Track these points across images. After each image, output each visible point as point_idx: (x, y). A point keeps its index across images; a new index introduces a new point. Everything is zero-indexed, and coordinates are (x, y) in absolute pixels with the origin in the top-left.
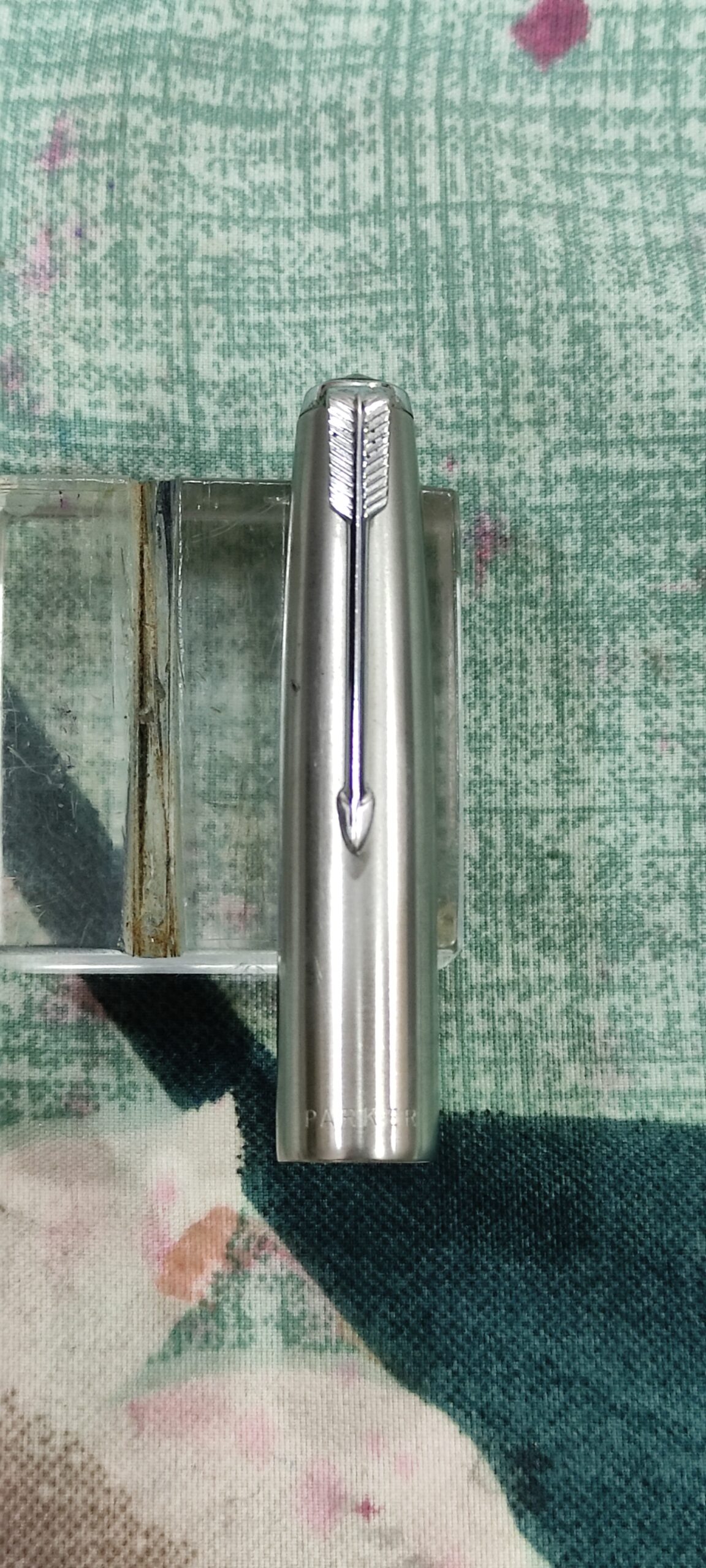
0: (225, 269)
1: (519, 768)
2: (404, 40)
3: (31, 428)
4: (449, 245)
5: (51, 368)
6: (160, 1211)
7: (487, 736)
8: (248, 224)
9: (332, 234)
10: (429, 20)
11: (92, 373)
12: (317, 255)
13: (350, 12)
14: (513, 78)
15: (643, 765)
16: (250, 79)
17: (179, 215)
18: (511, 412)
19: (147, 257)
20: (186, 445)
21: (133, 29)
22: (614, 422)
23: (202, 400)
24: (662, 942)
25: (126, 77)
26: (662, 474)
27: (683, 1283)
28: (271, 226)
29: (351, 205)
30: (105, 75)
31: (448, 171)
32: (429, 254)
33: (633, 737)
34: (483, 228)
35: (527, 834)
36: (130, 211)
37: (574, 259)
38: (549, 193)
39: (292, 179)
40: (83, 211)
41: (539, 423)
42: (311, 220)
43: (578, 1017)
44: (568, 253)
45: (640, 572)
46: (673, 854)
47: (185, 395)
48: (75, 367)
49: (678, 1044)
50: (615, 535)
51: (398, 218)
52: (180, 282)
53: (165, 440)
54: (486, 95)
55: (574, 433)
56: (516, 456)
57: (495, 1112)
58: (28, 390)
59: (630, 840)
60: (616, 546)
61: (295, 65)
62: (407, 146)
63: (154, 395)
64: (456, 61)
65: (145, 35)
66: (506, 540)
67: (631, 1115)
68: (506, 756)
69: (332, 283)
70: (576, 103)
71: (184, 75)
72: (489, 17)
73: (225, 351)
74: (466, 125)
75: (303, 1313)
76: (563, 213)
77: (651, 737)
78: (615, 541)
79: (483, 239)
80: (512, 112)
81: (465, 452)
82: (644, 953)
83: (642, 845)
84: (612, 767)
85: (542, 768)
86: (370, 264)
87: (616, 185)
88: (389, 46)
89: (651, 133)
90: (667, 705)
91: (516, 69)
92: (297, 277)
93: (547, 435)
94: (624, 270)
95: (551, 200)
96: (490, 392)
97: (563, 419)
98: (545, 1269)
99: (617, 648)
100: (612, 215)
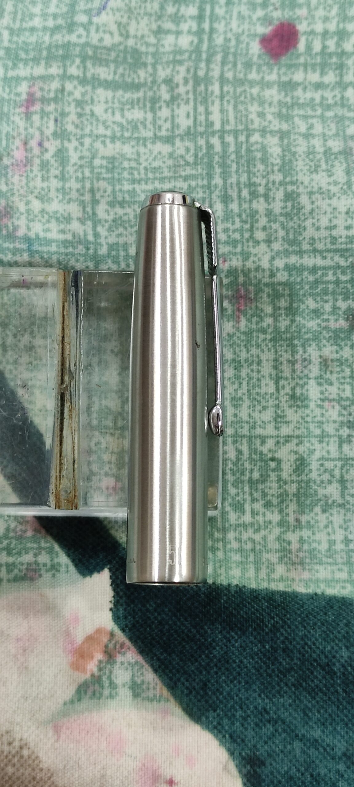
0: (113, 163)
1: (256, 415)
2: (205, 47)
3: (14, 242)
4: (225, 151)
5: (24, 212)
6: (72, 628)
7: (241, 399)
8: (124, 140)
9: (166, 146)
10: (218, 37)
11: (45, 215)
12: (159, 156)
13: (178, 33)
14: (259, 66)
15: (319, 414)
16: (127, 66)
17: (90, 136)
18: (254, 235)
19: (74, 157)
20: (91, 251)
21: (69, 42)
22: (306, 241)
23: (99, 229)
24: (327, 504)
25: (65, 66)
26: (330, 268)
27: (335, 673)
28: (136, 141)
29: (176, 131)
30: (55, 65)
31: (225, 114)
32: (215, 156)
33: (314, 400)
34: (242, 143)
35: (260, 448)
36: (65, 133)
37: (287, 158)
38: (276, 125)
39: (147, 117)
40: (42, 133)
41: (269, 241)
42: (156, 138)
43: (284, 542)
44: (284, 156)
45: (318, 317)
46: (333, 460)
47: (91, 226)
48: (36, 211)
49: (334, 556)
50: (305, 298)
51: (199, 138)
52: (90, 169)
53: (81, 249)
54: (245, 75)
55: (286, 246)
56: (257, 258)
57: (241, 585)
58: (13, 223)
59: (312, 452)
60: (306, 303)
61: (150, 60)
62: (204, 100)
63: (75, 226)
64: (231, 58)
65: (75, 45)
66: (251, 300)
67: (310, 591)
68: (250, 408)
69: (166, 170)
70: (291, 79)
71: (94, 65)
72: (248, 36)
73: (112, 204)
74: (235, 91)
75: (143, 682)
76: (283, 135)
77: (323, 400)
78: (306, 301)
79: (242, 148)
80: (258, 84)
81: (231, 256)
82: (318, 509)
83: (317, 455)
84: (303, 415)
85: (268, 415)
86: (185, 161)
87: (310, 121)
88: (197, 50)
89: (328, 94)
90: (331, 384)
91: (261, 62)
92: (149, 167)
93: (273, 247)
94: (312, 164)
95: (276, 128)
96: (244, 226)
97: (280, 239)
98: (265, 663)
99: (306, 356)
100: (307, 136)
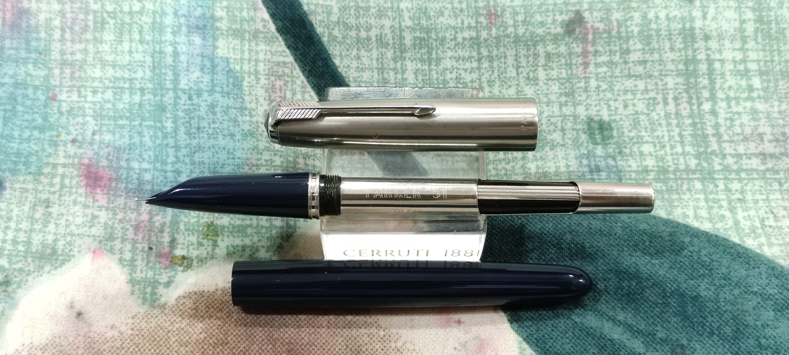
1: (504, 91)
7: (494, 81)
15: (545, 89)
24: (553, 145)
33: (542, 80)
45: (543, 26)
46: (556, 117)
50: (534, 15)
60: (535, 18)
66: (499, 16)
82: (547, 149)
83: (546, 114)
90: (553, 69)
99: (536, 51)
